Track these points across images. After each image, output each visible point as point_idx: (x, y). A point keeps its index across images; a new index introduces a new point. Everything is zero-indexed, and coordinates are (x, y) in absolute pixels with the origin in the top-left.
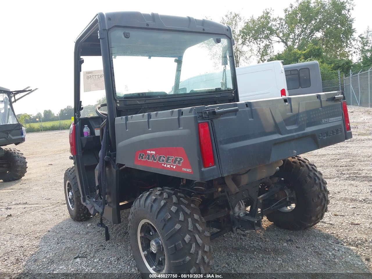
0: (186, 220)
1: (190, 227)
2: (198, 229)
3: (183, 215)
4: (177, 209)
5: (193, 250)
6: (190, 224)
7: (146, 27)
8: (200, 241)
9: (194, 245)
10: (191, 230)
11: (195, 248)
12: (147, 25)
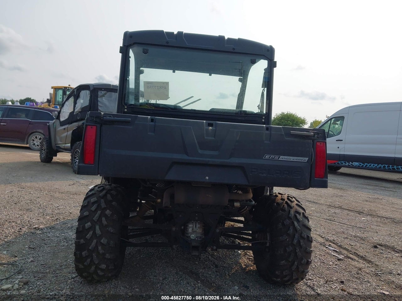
0: (96, 210)
1: (96, 218)
2: (103, 222)
3: (96, 207)
4: (96, 201)
5: (88, 236)
6: (97, 215)
7: (166, 44)
8: (98, 231)
9: (91, 233)
10: (95, 220)
11: (91, 235)
12: (167, 42)
